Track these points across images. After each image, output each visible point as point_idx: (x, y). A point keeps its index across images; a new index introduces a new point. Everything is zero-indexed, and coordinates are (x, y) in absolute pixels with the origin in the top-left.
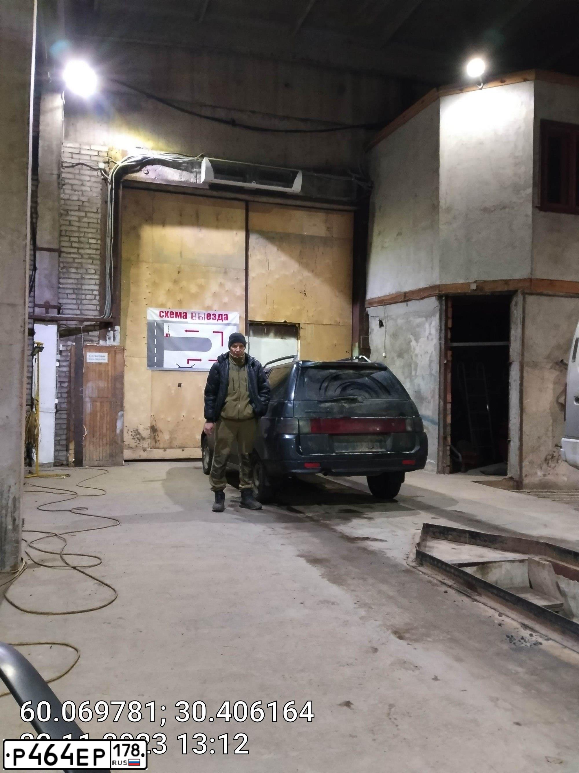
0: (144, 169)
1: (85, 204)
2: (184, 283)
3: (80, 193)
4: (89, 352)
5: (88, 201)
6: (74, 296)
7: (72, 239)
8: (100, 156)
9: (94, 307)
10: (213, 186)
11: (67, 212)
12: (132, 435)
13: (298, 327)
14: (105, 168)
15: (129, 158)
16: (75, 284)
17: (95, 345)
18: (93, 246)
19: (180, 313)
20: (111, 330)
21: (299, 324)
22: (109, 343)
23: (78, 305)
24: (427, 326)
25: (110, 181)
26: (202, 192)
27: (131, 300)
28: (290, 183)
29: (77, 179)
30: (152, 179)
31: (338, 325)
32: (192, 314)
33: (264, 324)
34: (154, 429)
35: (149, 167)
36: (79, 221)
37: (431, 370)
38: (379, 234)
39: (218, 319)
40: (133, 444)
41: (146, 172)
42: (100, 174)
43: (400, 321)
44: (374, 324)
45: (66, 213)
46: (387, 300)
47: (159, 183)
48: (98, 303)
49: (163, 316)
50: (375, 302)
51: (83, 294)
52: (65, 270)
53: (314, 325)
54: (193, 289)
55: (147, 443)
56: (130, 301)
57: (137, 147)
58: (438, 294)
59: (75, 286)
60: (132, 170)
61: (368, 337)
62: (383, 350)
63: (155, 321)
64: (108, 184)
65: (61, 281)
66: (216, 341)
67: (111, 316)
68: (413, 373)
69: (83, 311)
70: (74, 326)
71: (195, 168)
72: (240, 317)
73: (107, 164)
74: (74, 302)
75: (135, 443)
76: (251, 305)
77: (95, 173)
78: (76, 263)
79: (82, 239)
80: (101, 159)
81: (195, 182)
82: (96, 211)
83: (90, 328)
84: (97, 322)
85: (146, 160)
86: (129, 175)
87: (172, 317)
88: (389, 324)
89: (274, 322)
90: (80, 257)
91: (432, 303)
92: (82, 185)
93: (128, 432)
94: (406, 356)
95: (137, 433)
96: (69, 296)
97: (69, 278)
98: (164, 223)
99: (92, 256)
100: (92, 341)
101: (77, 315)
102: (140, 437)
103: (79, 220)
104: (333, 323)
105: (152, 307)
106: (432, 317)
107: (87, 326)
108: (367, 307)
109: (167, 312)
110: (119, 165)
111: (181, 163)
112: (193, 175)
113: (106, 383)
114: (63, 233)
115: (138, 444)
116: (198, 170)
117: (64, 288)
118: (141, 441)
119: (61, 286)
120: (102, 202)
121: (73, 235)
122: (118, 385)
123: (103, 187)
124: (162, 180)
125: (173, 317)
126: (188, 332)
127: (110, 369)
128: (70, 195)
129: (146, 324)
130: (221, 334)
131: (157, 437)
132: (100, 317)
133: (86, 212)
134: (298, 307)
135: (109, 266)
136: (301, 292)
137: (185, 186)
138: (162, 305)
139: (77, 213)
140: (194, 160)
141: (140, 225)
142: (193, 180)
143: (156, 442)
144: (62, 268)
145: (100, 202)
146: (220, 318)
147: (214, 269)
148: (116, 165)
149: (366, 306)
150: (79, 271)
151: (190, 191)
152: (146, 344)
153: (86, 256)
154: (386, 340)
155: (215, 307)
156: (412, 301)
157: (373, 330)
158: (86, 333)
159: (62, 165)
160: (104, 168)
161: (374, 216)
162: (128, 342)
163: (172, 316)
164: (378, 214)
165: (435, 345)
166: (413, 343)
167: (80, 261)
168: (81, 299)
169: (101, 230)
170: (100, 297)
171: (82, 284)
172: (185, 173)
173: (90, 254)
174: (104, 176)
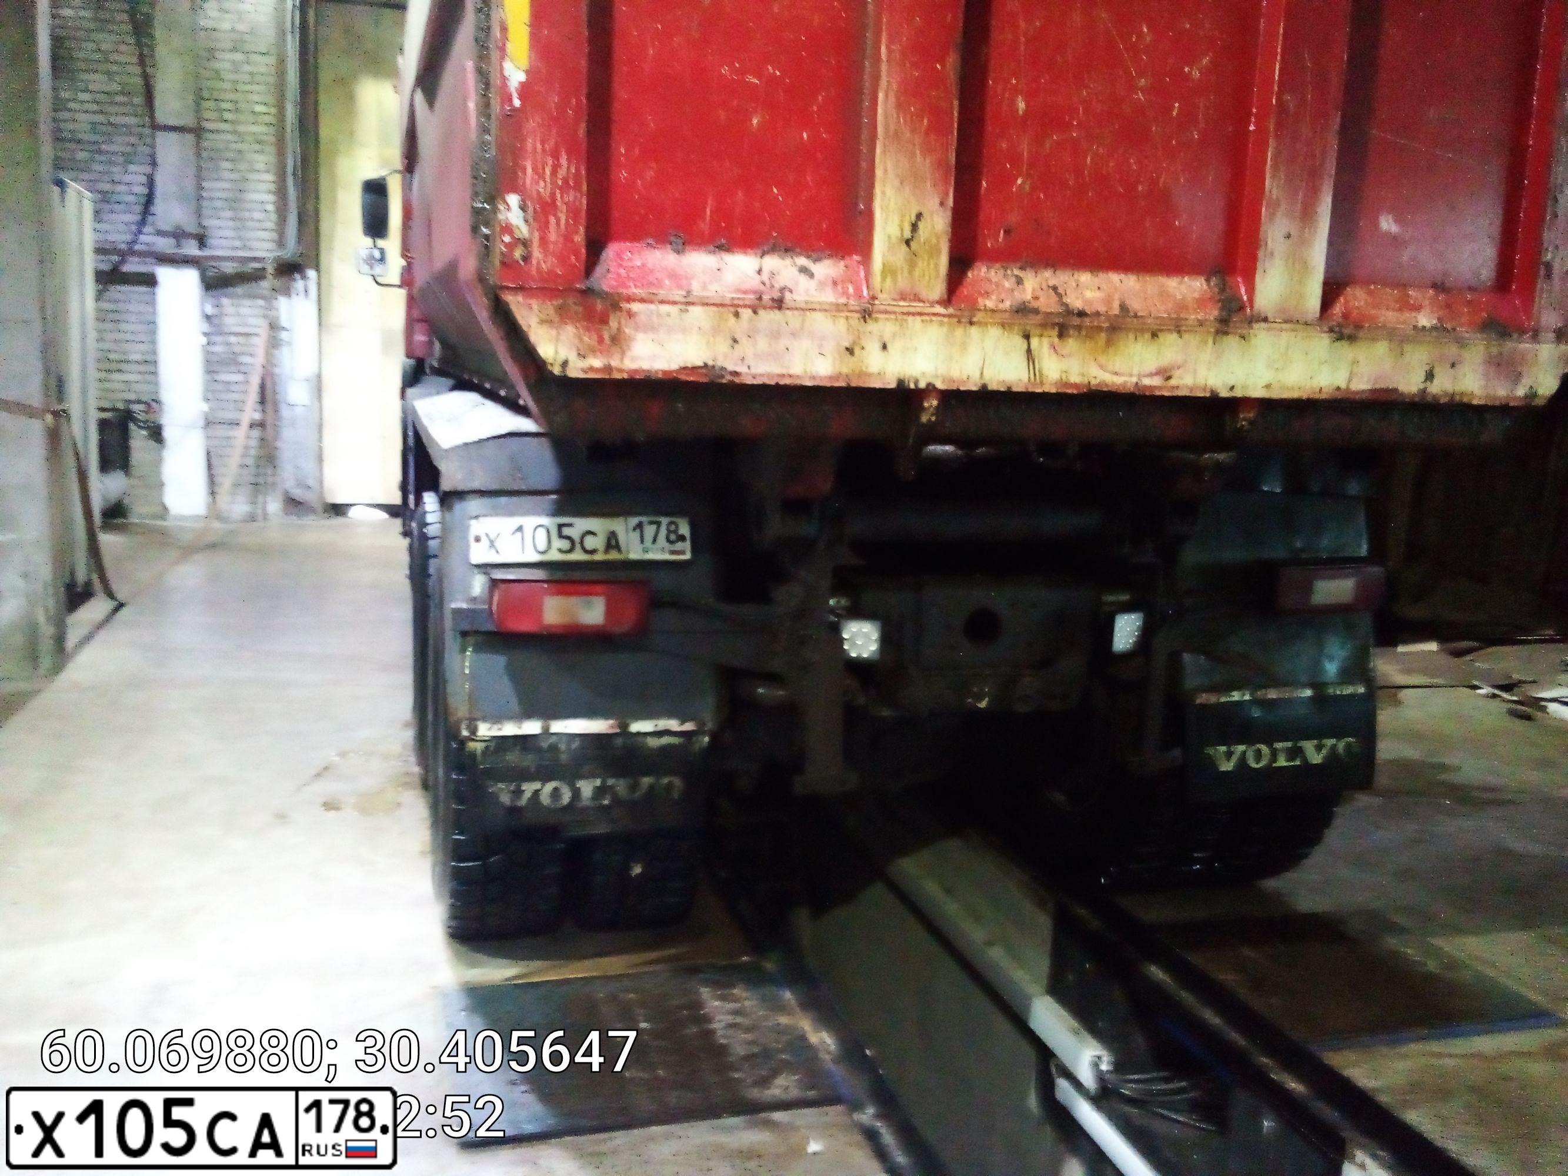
1: (244, 37)
3: (236, 16)
5: (252, 32)
6: (229, 214)
7: (224, 105)
9: (267, 235)
11: (212, 53)
16: (230, 190)
18: (260, 118)
20: (300, 278)
23: (236, 229)
27: (339, 218)
36: (235, 71)
45: (208, 55)
48: (274, 226)
51: (246, 210)
52: (210, 165)
56: (337, 223)
59: (229, 195)
65: (205, 185)
67: (298, 251)
69: (246, 243)
70: (232, 270)
74: (231, 224)
78: (232, 150)
79: (242, 105)
82: (266, 50)
83: (261, 273)
84: (269, 263)
90: (238, 139)
96: (222, 214)
97: (219, 179)
99: (260, 137)
101: (236, 249)
103: (235, 67)
114: (206, 95)
117: (211, 199)
119: (204, 194)
120: (276, 34)
121: (223, 98)
128: (217, 20)
132: (278, 254)
133: (247, 53)
135: (292, 158)
139: (230, 56)
141: (354, 77)
144: (206, 161)
145: (273, 33)
150: (238, 166)
153: (249, 138)
158: (252, 284)
162: (337, 299)
167: (239, 146)
168: (244, 220)
169: (276, 87)
170: (278, 216)
171: (243, 192)
173: (254, 134)
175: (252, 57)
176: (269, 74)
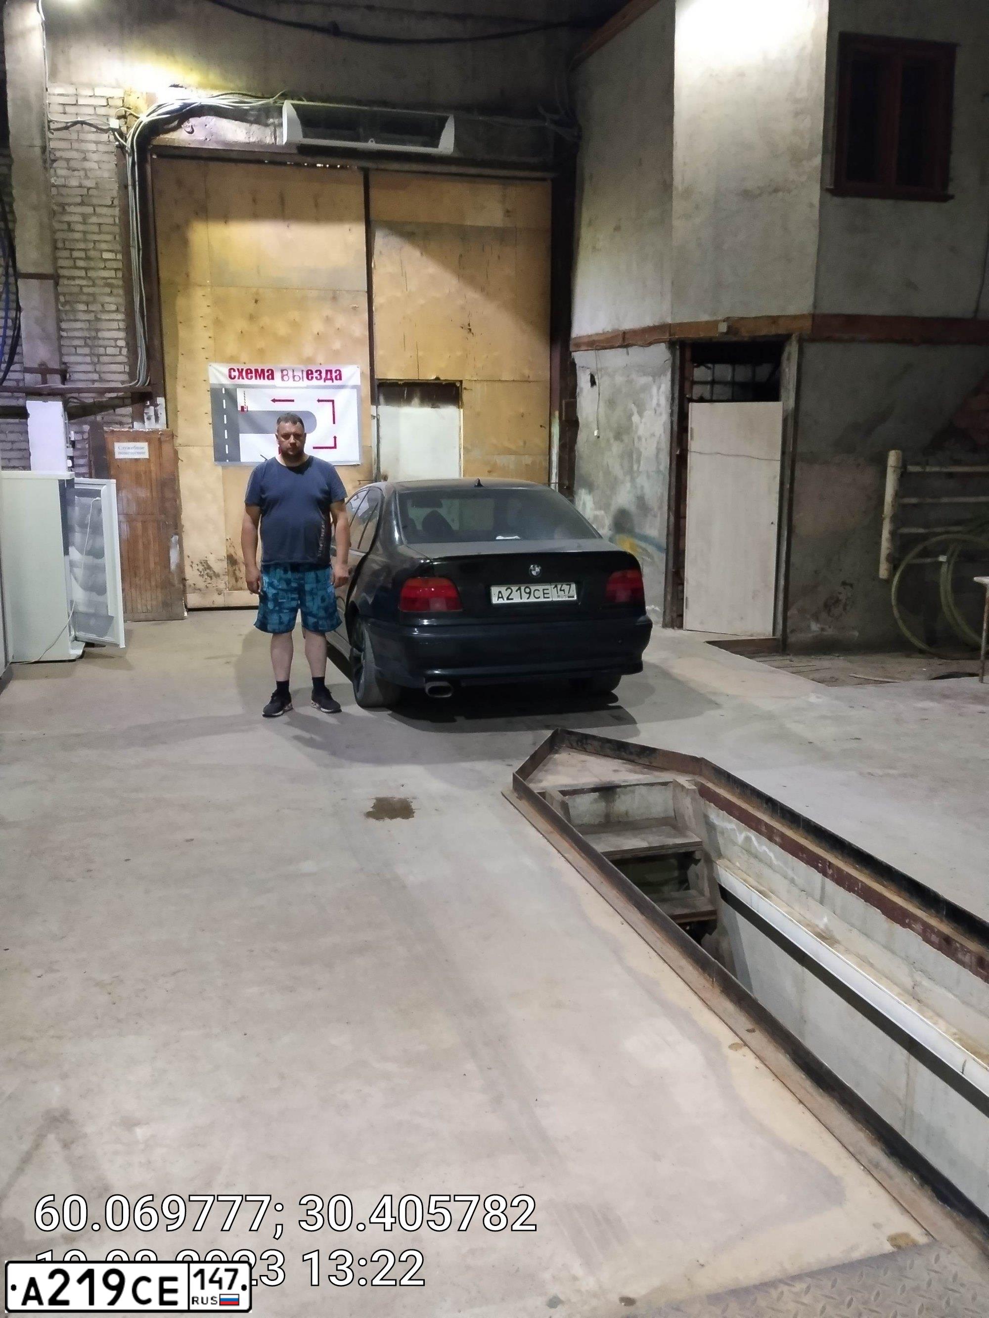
0: (186, 124)
1: (91, 192)
2: (266, 320)
4: (118, 441)
5: (97, 187)
6: (86, 350)
8: (110, 107)
9: (120, 368)
10: (303, 150)
12: (198, 570)
13: (459, 387)
14: (120, 127)
15: (159, 107)
17: (127, 429)
18: (109, 264)
19: (263, 371)
20: (151, 405)
21: (461, 382)
22: (149, 425)
23: (94, 364)
24: (654, 390)
25: (129, 151)
26: (287, 159)
27: (181, 351)
28: (434, 139)
29: (76, 150)
30: (200, 142)
31: (527, 381)
32: (282, 371)
33: (403, 384)
34: (231, 561)
35: (193, 121)
36: (84, 223)
37: (659, 463)
38: (590, 224)
39: (326, 379)
40: (201, 583)
41: (189, 130)
42: (112, 137)
43: (619, 379)
44: (583, 380)
46: (599, 341)
47: (212, 147)
48: (126, 360)
49: (235, 377)
50: (584, 344)
51: (100, 346)
53: (485, 383)
54: (283, 330)
55: (223, 582)
56: (180, 355)
57: (173, 84)
58: (668, 340)
59: (86, 334)
60: (166, 127)
61: (576, 402)
62: (595, 426)
63: (222, 385)
64: (127, 155)
66: (322, 414)
68: (635, 467)
69: (102, 375)
70: (91, 401)
71: (273, 118)
72: (362, 374)
73: (123, 120)
74: (88, 359)
75: (205, 581)
76: (379, 353)
77: (104, 137)
79: (92, 253)
80: (113, 112)
81: (272, 144)
82: (111, 203)
83: (117, 402)
85: (188, 108)
86: (162, 136)
87: (249, 377)
88: (603, 381)
89: (419, 380)
90: (91, 283)
91: (660, 354)
92: (85, 159)
93: (191, 566)
94: (625, 438)
95: (205, 566)
98: (225, 216)
99: (109, 281)
100: (121, 424)
101: (94, 381)
102: (212, 572)
103: (84, 220)
104: (517, 378)
105: (215, 362)
106: (662, 377)
107: (111, 398)
108: (573, 350)
109: (240, 370)
110: (142, 122)
111: (247, 110)
112: (269, 131)
113: (149, 491)
115: (210, 583)
116: (276, 121)
118: (214, 578)
120: (119, 187)
122: (168, 494)
123: (119, 160)
124: (217, 142)
125: (252, 377)
126: (276, 403)
127: (153, 468)
129: (208, 391)
130: (331, 403)
131: (237, 572)
132: (131, 384)
133: (94, 206)
134: (459, 353)
135: (139, 298)
136: (462, 328)
137: (256, 150)
138: (232, 359)
140: (268, 103)
141: (187, 223)
142: (269, 140)
143: (237, 580)
145: (116, 186)
146: (329, 377)
147: (315, 294)
148: (138, 121)
149: (571, 349)
150: (91, 308)
151: (265, 158)
152: (210, 424)
153: (100, 282)
154: (600, 409)
155: (320, 358)
156: (634, 347)
157: (581, 389)
158: (112, 411)
159: (48, 128)
160: (118, 127)
161: (582, 190)
162: (181, 423)
163: (249, 375)
164: (587, 186)
165: (664, 423)
166: (636, 418)
167: (90, 290)
168: (99, 356)
169: (121, 236)
170: (128, 350)
171: (97, 330)
172: (255, 127)
173: (104, 278)
174: (118, 141)
175: (98, 210)
176: (114, 224)
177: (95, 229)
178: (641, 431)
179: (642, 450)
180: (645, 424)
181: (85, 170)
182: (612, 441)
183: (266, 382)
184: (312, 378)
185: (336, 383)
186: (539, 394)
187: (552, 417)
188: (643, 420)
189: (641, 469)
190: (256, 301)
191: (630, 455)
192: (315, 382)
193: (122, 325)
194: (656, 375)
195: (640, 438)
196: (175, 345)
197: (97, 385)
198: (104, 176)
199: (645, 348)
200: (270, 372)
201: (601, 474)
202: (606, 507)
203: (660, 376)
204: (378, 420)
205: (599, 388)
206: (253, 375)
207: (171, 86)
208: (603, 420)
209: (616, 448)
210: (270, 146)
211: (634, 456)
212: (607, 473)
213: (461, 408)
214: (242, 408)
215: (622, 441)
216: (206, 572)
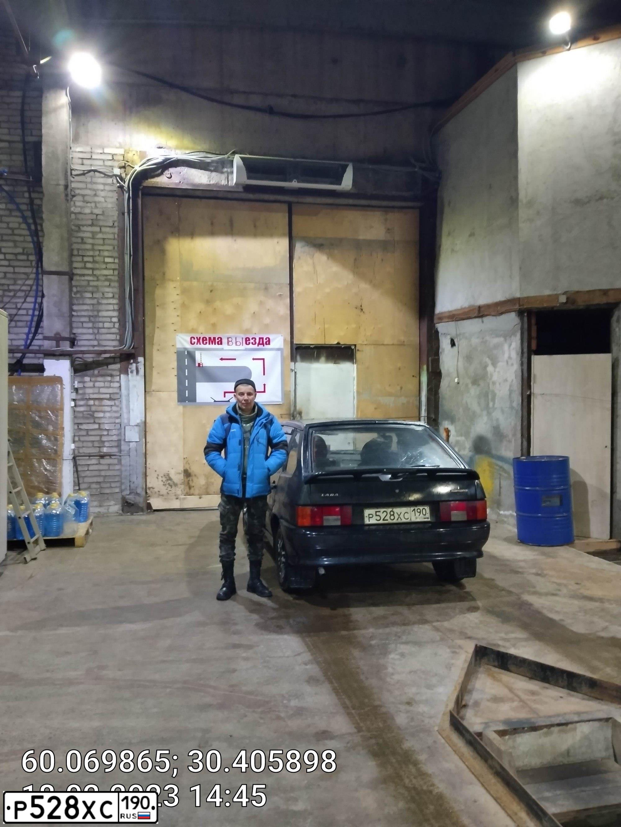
0: (166, 172)
1: (99, 217)
2: (218, 304)
3: (93, 205)
5: (103, 214)
6: (90, 325)
7: (86, 259)
8: (115, 160)
9: (113, 337)
10: (248, 188)
11: (79, 228)
12: (162, 481)
13: (353, 349)
14: (121, 174)
15: (148, 160)
16: (91, 310)
18: (109, 266)
19: (214, 338)
20: (134, 362)
21: (355, 345)
22: (132, 377)
23: (95, 334)
24: (506, 347)
25: (126, 190)
26: (236, 196)
27: (157, 325)
28: (338, 179)
29: (90, 189)
30: (176, 184)
31: (402, 344)
32: (228, 338)
33: (314, 347)
34: (187, 474)
35: (172, 170)
36: (93, 238)
37: (512, 402)
38: (449, 234)
39: (259, 344)
40: (164, 491)
41: (169, 176)
42: (115, 181)
43: (475, 341)
44: (445, 343)
45: (77, 229)
46: (459, 315)
47: (184, 188)
48: (117, 331)
49: (194, 343)
50: (445, 317)
51: (100, 322)
52: (78, 295)
53: (373, 346)
54: (229, 309)
55: (180, 489)
56: (156, 328)
57: (158, 146)
58: (518, 309)
59: (90, 313)
60: (153, 174)
61: (439, 359)
62: (455, 375)
63: (185, 349)
64: (125, 192)
65: (75, 308)
66: (256, 368)
67: (132, 346)
68: (491, 404)
69: (100, 342)
70: (91, 360)
71: (226, 168)
72: (285, 340)
73: (123, 170)
74: (91, 331)
75: (167, 489)
76: (296, 326)
77: (110, 181)
78: (91, 286)
79: (97, 259)
80: (116, 164)
81: (226, 185)
82: (112, 225)
83: (111, 361)
84: (115, 354)
85: (168, 161)
86: (149, 180)
88: (461, 343)
89: (325, 344)
90: (95, 279)
91: (511, 320)
92: (95, 195)
93: (157, 478)
94: (482, 383)
95: (168, 478)
96: (85, 325)
97: (83, 304)
98: (192, 234)
99: (109, 277)
100: (112, 376)
101: (94, 346)
102: (172, 482)
103: (93, 236)
104: (395, 342)
105: (181, 332)
106: (513, 337)
107: (106, 358)
108: (437, 322)
109: (198, 338)
110: (136, 170)
111: (209, 162)
112: (223, 176)
114: (75, 252)
115: (170, 491)
116: (229, 170)
117: (78, 316)
118: (173, 487)
119: (74, 313)
120: (118, 214)
121: (86, 255)
123: (119, 196)
124: (187, 184)
125: (206, 343)
126: (223, 361)
128: (81, 207)
129: (175, 353)
130: (262, 361)
131: (191, 482)
132: (120, 348)
133: (101, 227)
134: (354, 326)
135: (129, 289)
136: (356, 308)
137: (214, 189)
138: (193, 331)
139: (90, 229)
140: (224, 158)
141: (165, 238)
142: (224, 182)
143: (190, 488)
144: (75, 294)
145: (116, 213)
146: (261, 342)
147: (252, 285)
148: (133, 170)
149: (435, 321)
150: (95, 296)
151: (220, 195)
152: (176, 376)
153: (102, 278)
154: (459, 363)
155: (255, 330)
156: (488, 317)
157: (443, 350)
158: (106, 367)
159: (71, 174)
160: (119, 174)
161: (442, 213)
162: (155, 374)
164: (447, 210)
165: (516, 371)
166: (490, 369)
167: (95, 283)
168: (99, 328)
169: (118, 247)
170: (120, 324)
171: (99, 311)
172: (214, 174)
173: (106, 275)
174: (120, 183)
175: (104, 229)
176: (114, 239)
177: (101, 242)
178: (495, 378)
179: (497, 392)
180: (499, 372)
181: (95, 202)
182: (470, 385)
183: (217, 346)
184: (249, 343)
185: (266, 346)
186: (412, 354)
187: (421, 370)
188: (497, 370)
189: (496, 406)
190: (211, 291)
191: (486, 395)
192: (251, 346)
193: (116, 307)
194: (507, 336)
195: (494, 383)
196: (153, 321)
197: (96, 348)
198: (109, 207)
199: (497, 317)
200: (220, 339)
201: (461, 410)
202: (467, 434)
203: (511, 337)
204: (295, 373)
205: (458, 347)
206: (208, 341)
207: (158, 148)
208: (461, 371)
209: (474, 391)
210: (223, 186)
211: (490, 397)
212: (467, 409)
213: (355, 364)
214: (199, 364)
215: (479, 385)
216: (168, 482)
